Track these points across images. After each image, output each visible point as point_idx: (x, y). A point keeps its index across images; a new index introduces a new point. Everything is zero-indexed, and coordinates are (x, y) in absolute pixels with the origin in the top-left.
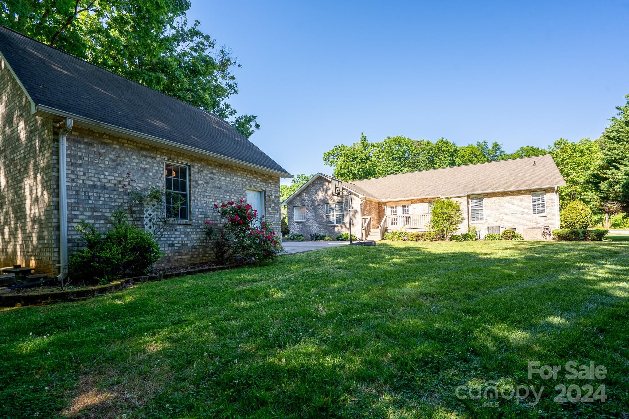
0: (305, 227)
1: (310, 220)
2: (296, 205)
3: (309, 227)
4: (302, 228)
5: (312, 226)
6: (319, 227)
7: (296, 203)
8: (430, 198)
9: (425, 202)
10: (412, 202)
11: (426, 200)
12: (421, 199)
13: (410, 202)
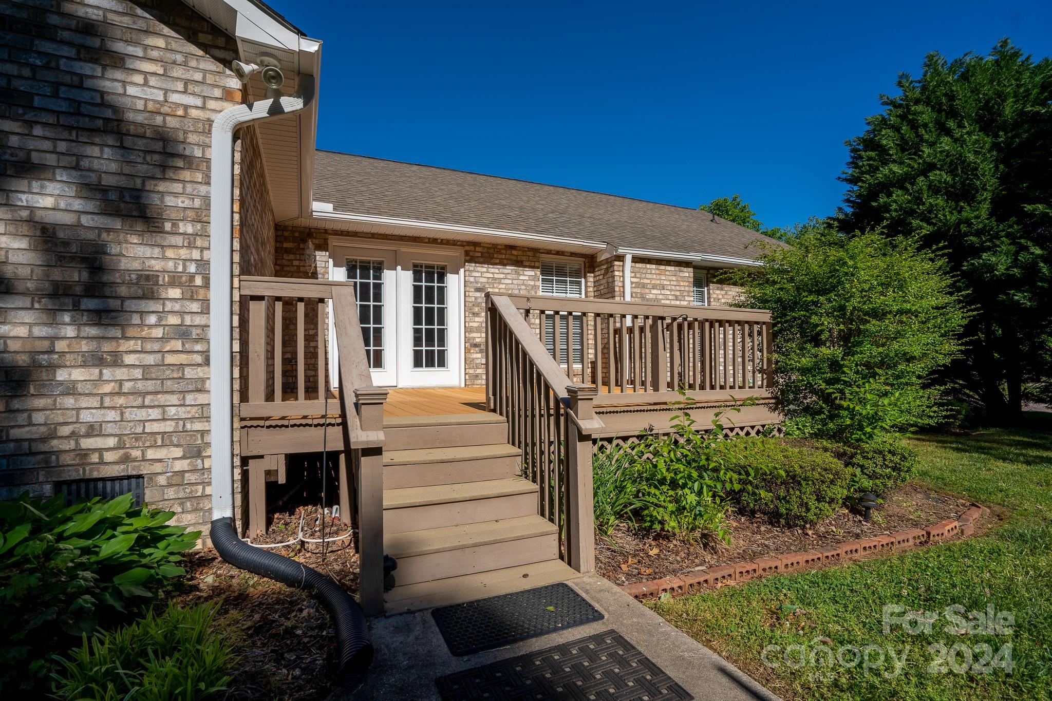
8: (549, 252)
9: (527, 264)
10: (467, 253)
11: (530, 253)
12: (512, 247)
13: (457, 253)
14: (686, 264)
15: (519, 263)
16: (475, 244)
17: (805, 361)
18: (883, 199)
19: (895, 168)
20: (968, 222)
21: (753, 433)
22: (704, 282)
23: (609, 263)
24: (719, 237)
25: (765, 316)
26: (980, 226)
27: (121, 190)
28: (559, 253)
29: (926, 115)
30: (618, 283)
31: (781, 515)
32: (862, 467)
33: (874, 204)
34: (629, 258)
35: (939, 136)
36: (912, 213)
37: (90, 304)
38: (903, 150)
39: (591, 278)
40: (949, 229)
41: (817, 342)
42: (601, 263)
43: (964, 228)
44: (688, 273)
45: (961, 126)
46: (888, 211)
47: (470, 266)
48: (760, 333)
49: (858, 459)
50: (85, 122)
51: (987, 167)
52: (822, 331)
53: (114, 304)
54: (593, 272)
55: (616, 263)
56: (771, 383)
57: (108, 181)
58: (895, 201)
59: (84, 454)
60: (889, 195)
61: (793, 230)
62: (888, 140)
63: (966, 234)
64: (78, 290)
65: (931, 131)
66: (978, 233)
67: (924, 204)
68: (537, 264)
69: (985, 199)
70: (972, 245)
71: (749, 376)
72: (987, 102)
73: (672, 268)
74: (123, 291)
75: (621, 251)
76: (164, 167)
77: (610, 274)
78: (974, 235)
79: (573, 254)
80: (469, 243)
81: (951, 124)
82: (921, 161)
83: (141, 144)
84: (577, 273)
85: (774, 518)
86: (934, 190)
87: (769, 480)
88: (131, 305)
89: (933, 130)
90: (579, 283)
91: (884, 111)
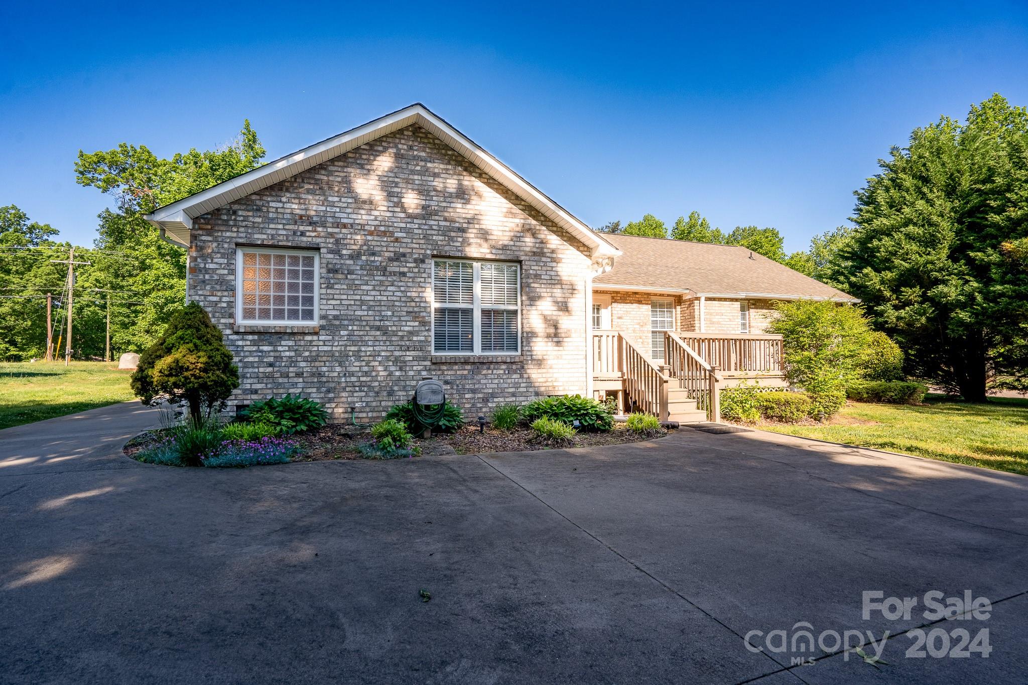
0: (314, 359)
1: (342, 327)
2: (259, 238)
3: (342, 358)
4: (292, 362)
5: (358, 357)
6: (396, 360)
7: (254, 226)
8: (655, 295)
9: (643, 302)
10: (613, 298)
11: (646, 296)
12: (636, 293)
13: (608, 297)
14: (736, 300)
15: (640, 302)
16: (617, 292)
17: (798, 358)
18: (875, 243)
19: (885, 221)
20: (932, 263)
21: (774, 391)
22: (746, 307)
23: (691, 302)
24: (755, 275)
25: (779, 337)
26: (941, 265)
27: (562, 302)
28: (660, 295)
29: (908, 181)
30: (697, 313)
31: (783, 417)
32: (820, 402)
33: (870, 245)
34: (703, 299)
35: (916, 199)
36: (894, 254)
37: (555, 339)
38: (891, 207)
39: (678, 308)
40: (920, 266)
41: (802, 349)
42: (685, 301)
43: (930, 266)
44: (737, 305)
45: (931, 191)
46: (879, 252)
47: (614, 305)
48: (777, 344)
49: (818, 399)
50: (553, 282)
51: (945, 224)
52: (805, 345)
53: (561, 339)
54: (680, 305)
55: (696, 302)
56: (783, 368)
57: (559, 300)
58: (884, 245)
59: (554, 387)
60: (880, 240)
61: (823, 238)
62: (881, 197)
63: (932, 271)
64: (553, 335)
65: (911, 194)
66: (941, 270)
67: (903, 248)
68: (649, 302)
69: (944, 247)
70: (936, 278)
71: (772, 365)
72: (952, 174)
73: (728, 303)
74: (563, 335)
75: (698, 295)
76: (572, 294)
77: (691, 308)
78: (938, 272)
79: (668, 295)
80: (614, 292)
81: (925, 190)
82: (903, 216)
83: (567, 287)
84: (669, 306)
85: (781, 419)
86: (910, 237)
87: (778, 403)
88: (565, 340)
89: (913, 193)
90: (671, 312)
91: (882, 172)
